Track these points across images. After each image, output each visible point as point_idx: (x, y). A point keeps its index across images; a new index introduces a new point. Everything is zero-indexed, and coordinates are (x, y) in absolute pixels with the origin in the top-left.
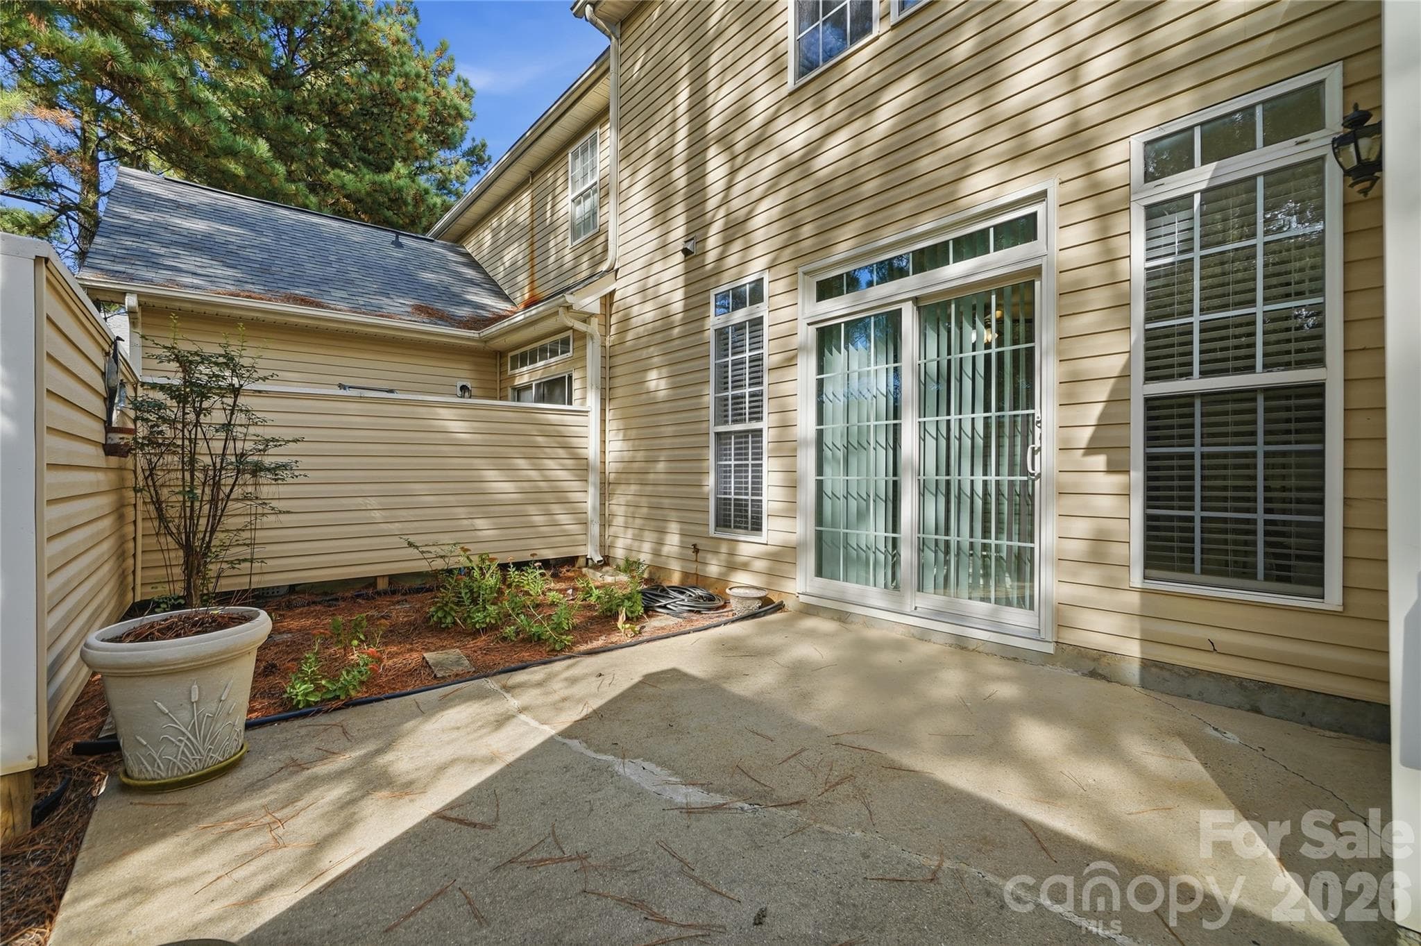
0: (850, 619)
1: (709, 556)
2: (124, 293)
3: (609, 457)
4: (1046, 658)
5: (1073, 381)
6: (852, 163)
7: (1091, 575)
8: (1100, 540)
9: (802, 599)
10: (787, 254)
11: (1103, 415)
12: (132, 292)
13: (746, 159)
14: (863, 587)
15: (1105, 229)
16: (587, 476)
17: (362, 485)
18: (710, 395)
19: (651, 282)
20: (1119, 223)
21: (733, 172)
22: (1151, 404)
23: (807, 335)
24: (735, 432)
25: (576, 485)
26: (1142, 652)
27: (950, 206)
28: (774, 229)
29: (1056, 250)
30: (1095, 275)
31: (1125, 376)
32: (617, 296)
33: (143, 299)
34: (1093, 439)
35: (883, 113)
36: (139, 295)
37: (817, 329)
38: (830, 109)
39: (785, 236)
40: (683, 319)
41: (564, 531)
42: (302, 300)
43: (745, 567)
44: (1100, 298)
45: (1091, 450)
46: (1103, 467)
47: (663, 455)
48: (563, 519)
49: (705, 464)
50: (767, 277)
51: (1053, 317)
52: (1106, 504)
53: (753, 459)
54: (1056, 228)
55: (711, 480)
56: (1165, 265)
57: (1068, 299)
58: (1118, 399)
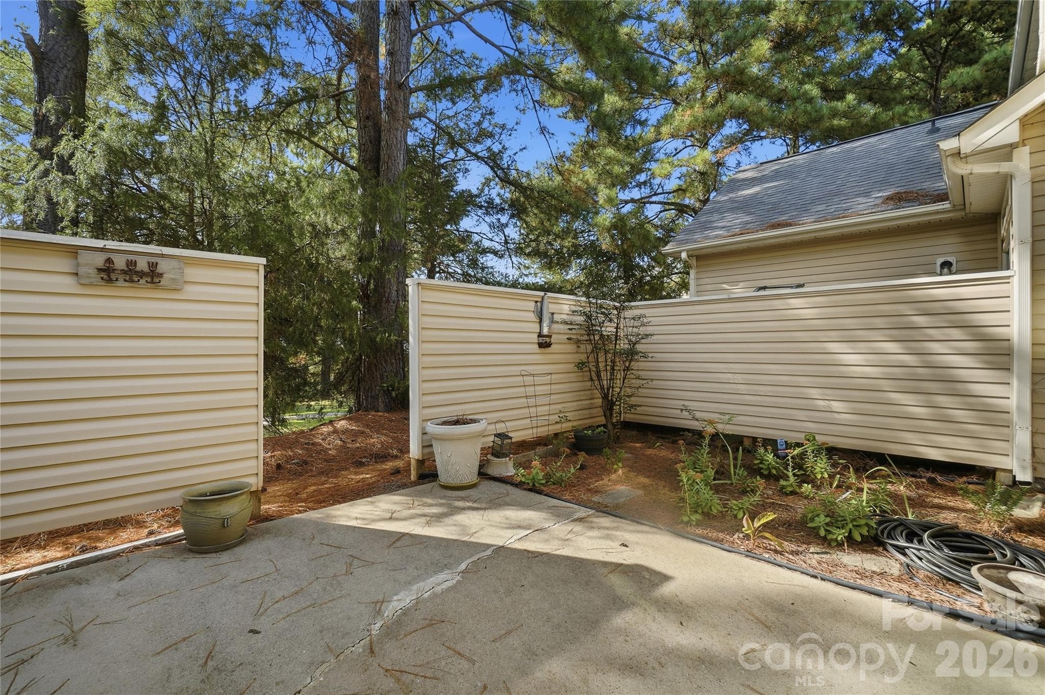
2: (680, 252)
12: (684, 250)
17: (731, 365)
25: (987, 374)
33: (690, 253)
36: (688, 251)
42: (779, 225)
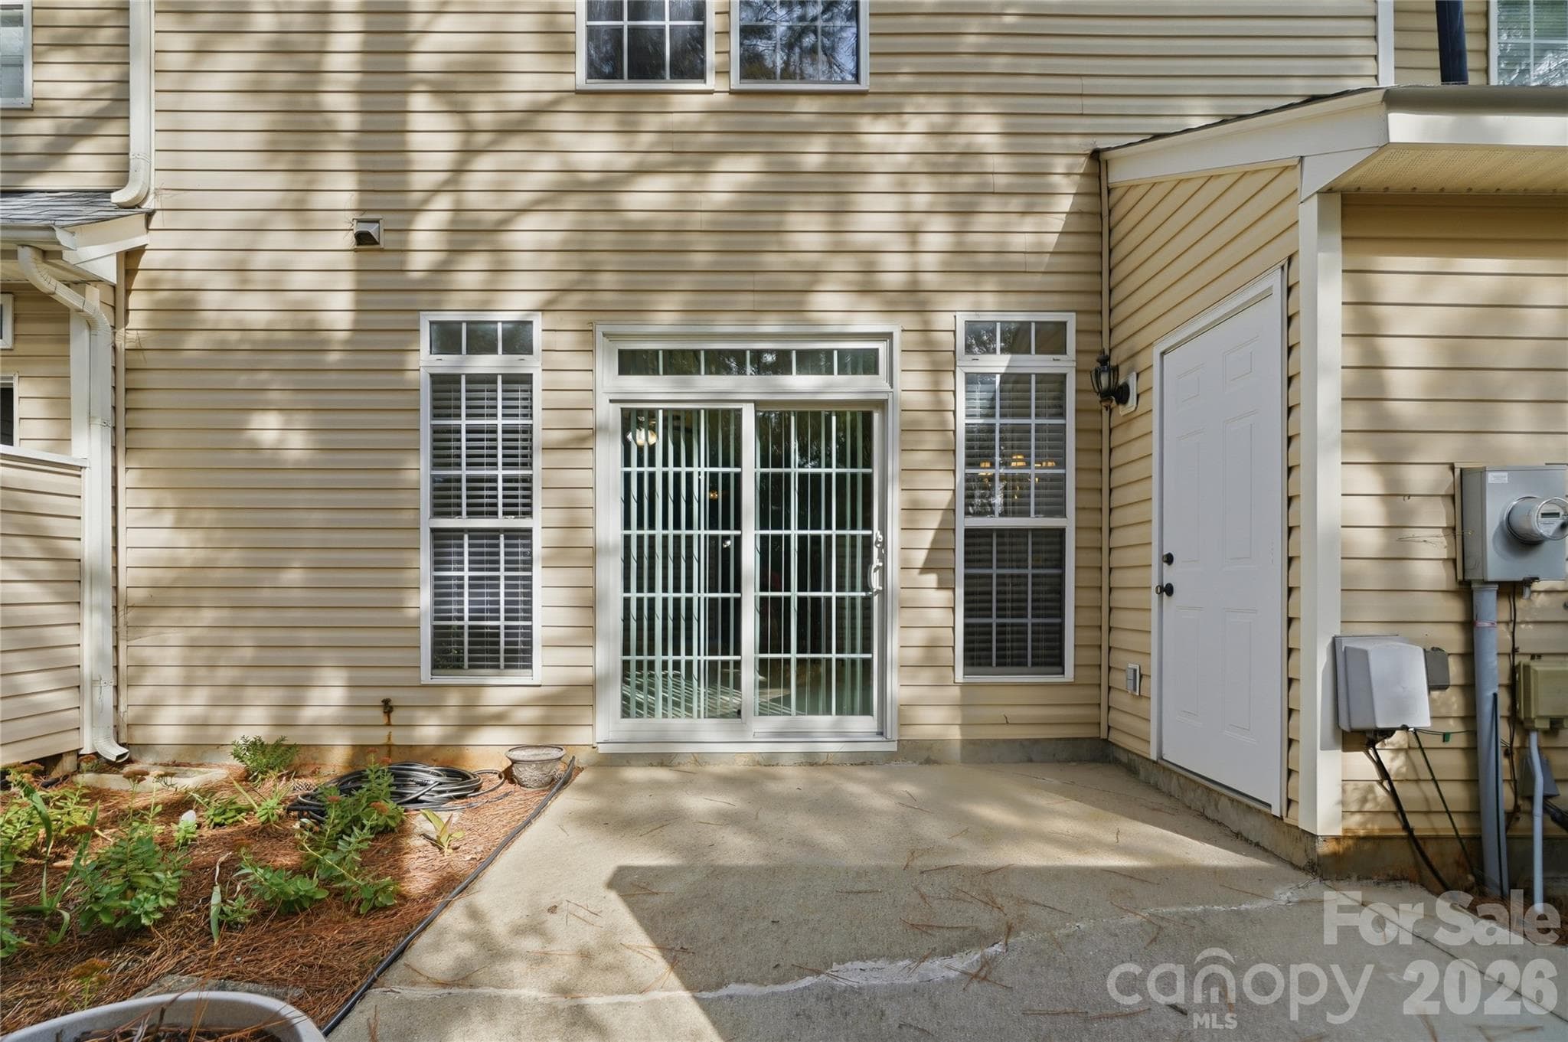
0: (676, 761)
1: (420, 713)
3: (125, 558)
4: (889, 757)
5: (913, 509)
6: (677, 223)
7: (926, 676)
8: (931, 646)
9: (602, 749)
10: (574, 300)
11: (934, 541)
13: (493, 142)
14: (688, 721)
15: (937, 382)
16: (80, 594)
18: (421, 470)
19: (261, 260)
20: (947, 381)
21: (468, 152)
22: (970, 533)
23: (609, 414)
24: (470, 530)
25: (59, 612)
26: (962, 735)
27: (796, 316)
28: (550, 260)
29: (899, 390)
30: (929, 420)
31: (951, 510)
32: (146, 260)
34: (927, 560)
35: (718, 182)
37: (622, 409)
38: (644, 141)
39: (574, 276)
40: (347, 342)
41: (35, 705)
43: (498, 719)
44: (932, 440)
45: (925, 569)
46: (935, 585)
47: (298, 559)
48: (33, 682)
49: (410, 574)
50: (538, 323)
51: (897, 449)
52: (938, 616)
53: (506, 570)
54: (899, 371)
55: (424, 599)
56: (978, 424)
57: (910, 436)
58: (946, 529)
